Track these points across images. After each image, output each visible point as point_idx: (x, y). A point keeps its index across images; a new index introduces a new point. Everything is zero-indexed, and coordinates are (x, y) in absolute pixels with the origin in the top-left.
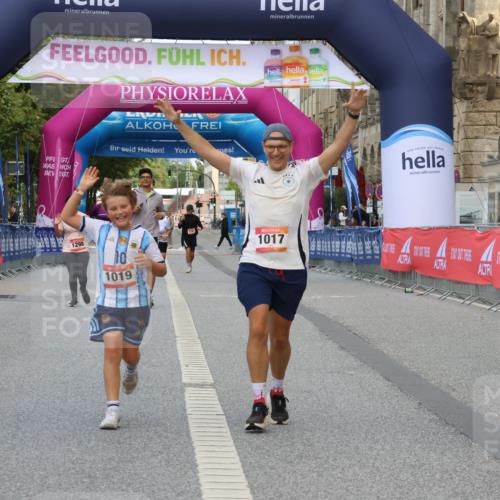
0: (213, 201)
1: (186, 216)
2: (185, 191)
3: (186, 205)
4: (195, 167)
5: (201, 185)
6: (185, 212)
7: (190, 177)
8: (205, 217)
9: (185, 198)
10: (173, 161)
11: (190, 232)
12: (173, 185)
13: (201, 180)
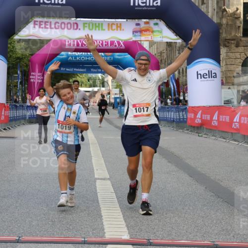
0: (109, 93)
2: (96, 89)
4: (101, 78)
5: (103, 86)
7: (98, 83)
9: (96, 92)
10: (90, 75)
11: (103, 108)
12: (90, 86)
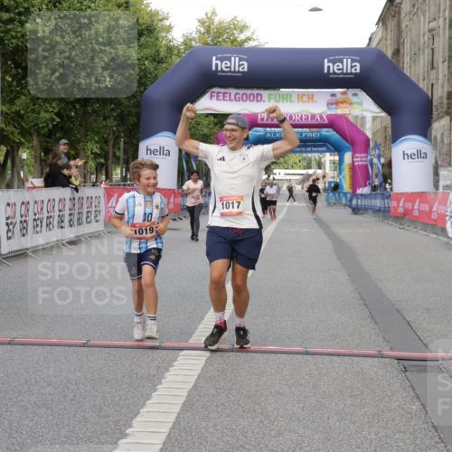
0: (324, 177)
1: (311, 186)
2: (311, 171)
3: (311, 179)
4: (317, 158)
5: (320, 168)
6: (311, 183)
7: (314, 163)
8: (321, 185)
9: (310, 175)
10: (304, 155)
11: (314, 194)
12: (304, 169)
13: (320, 165)
